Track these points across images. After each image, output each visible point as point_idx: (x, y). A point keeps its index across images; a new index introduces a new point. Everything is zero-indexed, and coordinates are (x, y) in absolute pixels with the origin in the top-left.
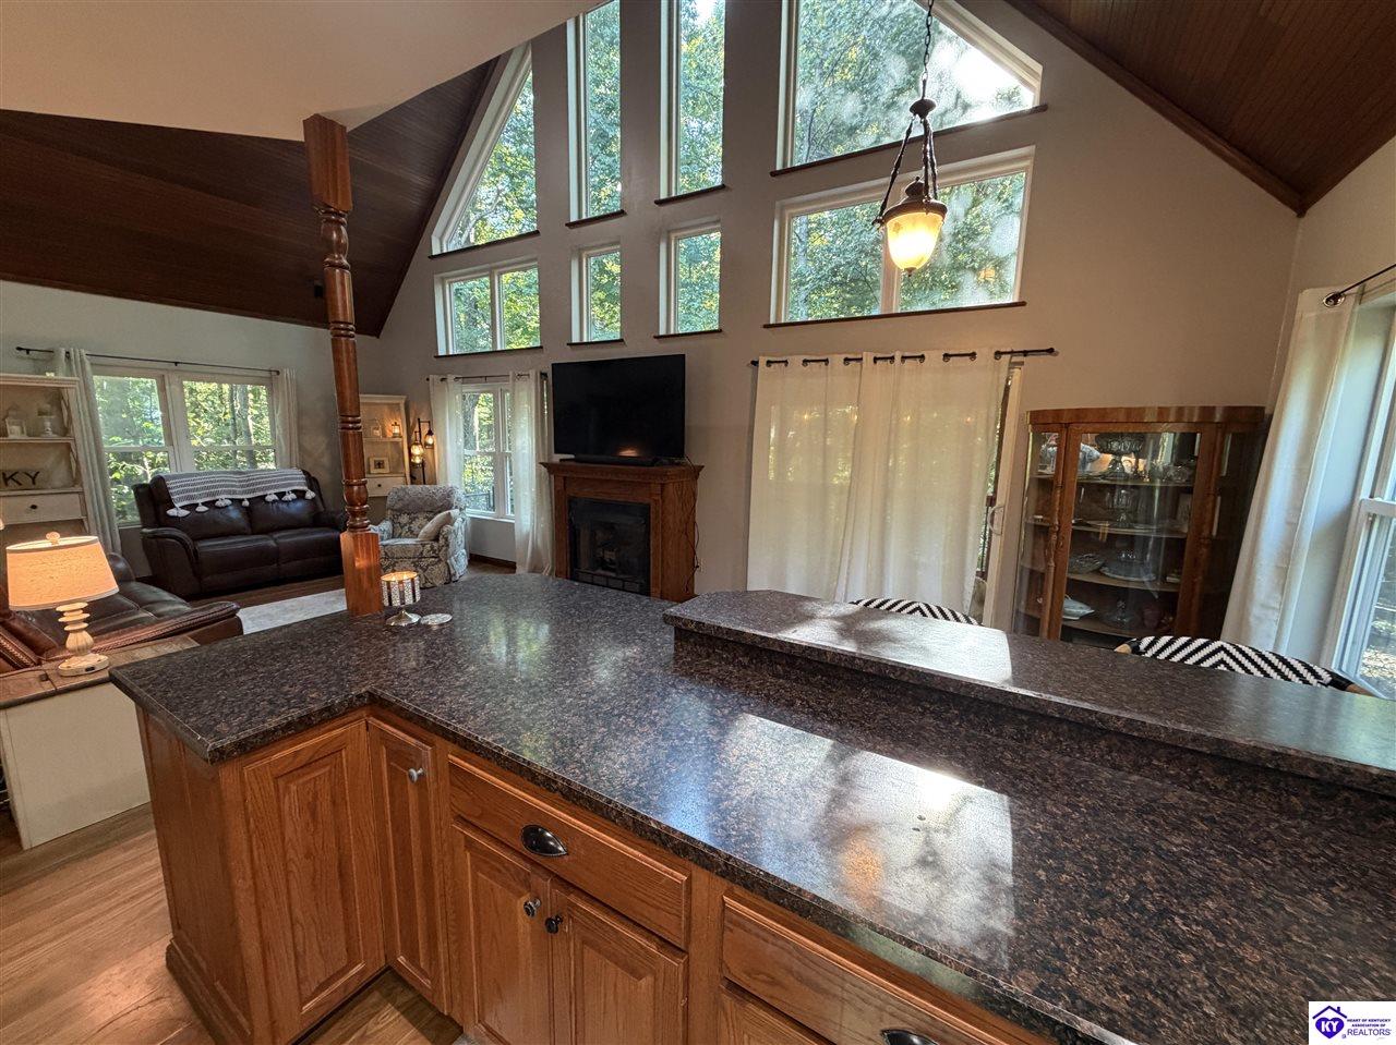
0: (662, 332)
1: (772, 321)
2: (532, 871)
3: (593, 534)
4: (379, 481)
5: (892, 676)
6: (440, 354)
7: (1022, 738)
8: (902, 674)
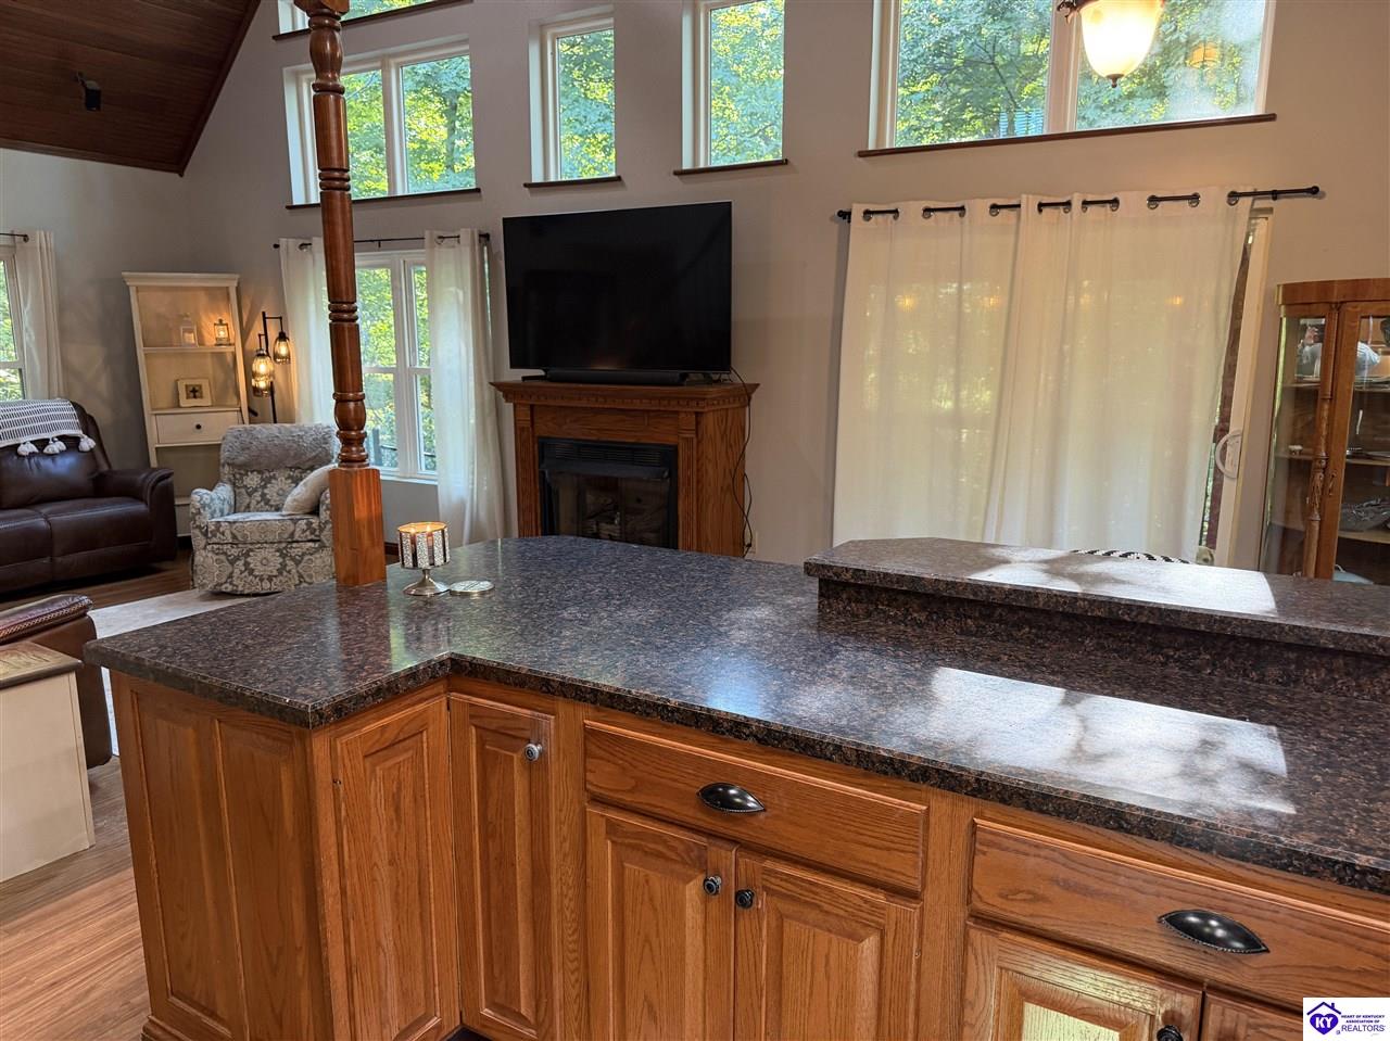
0: (687, 165)
1: (871, 147)
2: (710, 844)
3: (580, 497)
4: (198, 419)
5: (1126, 617)
6: (295, 203)
7: (1289, 680)
8: (1139, 614)
